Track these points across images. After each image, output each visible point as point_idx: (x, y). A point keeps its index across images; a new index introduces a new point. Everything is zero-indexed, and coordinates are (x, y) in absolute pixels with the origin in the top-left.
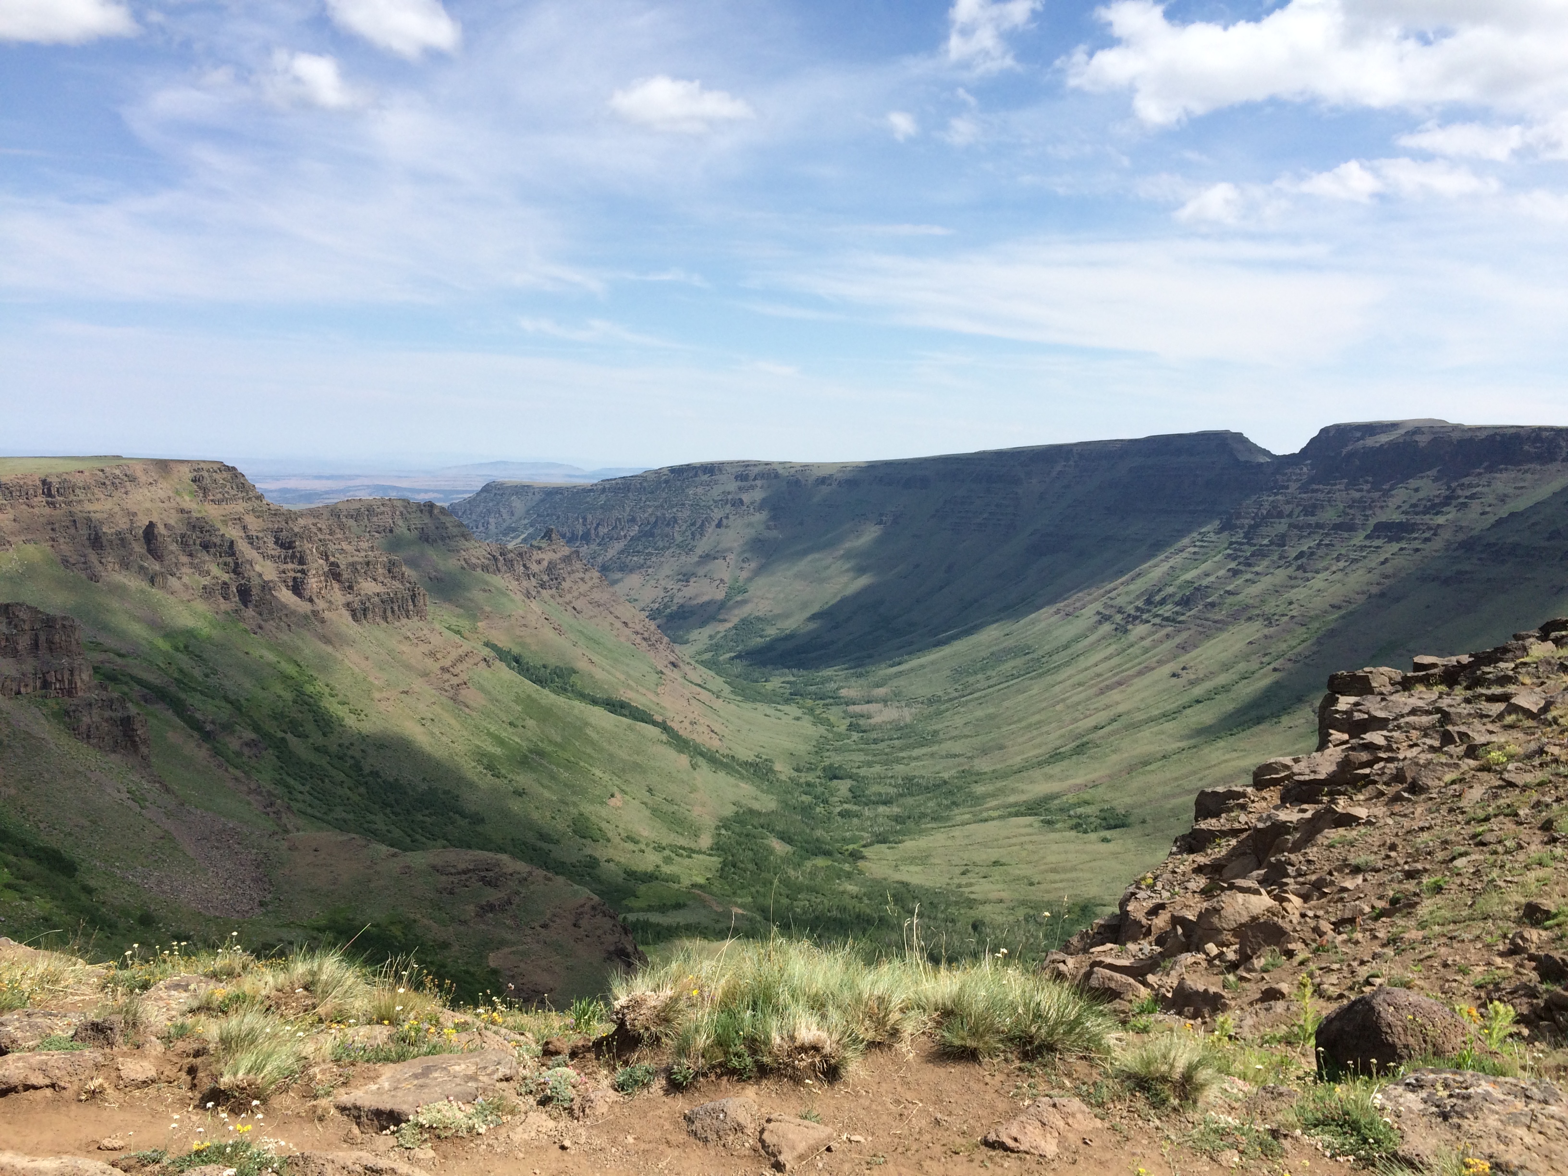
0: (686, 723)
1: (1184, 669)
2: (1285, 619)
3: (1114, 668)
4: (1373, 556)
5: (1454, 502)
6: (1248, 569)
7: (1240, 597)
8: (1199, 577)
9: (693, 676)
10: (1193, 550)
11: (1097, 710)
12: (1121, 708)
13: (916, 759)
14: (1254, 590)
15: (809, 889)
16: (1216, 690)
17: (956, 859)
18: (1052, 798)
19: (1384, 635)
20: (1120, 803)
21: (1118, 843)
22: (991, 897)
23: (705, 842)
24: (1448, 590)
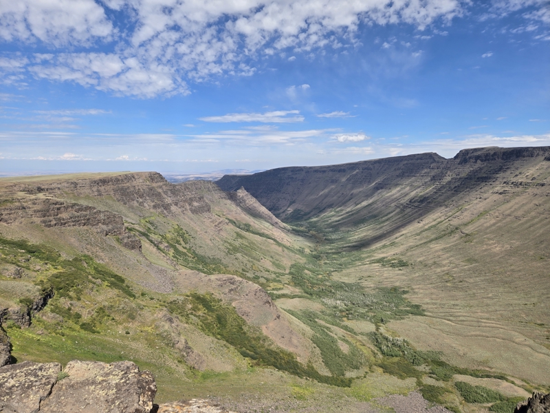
0: (281, 239)
1: (422, 221)
3: (401, 221)
4: (477, 187)
5: (502, 170)
7: (438, 200)
8: (425, 194)
10: (422, 187)
15: (317, 284)
16: (431, 227)
17: (357, 276)
18: (384, 258)
19: (482, 209)
20: (404, 259)
21: (404, 270)
22: (368, 286)
23: (287, 271)
24: (501, 196)
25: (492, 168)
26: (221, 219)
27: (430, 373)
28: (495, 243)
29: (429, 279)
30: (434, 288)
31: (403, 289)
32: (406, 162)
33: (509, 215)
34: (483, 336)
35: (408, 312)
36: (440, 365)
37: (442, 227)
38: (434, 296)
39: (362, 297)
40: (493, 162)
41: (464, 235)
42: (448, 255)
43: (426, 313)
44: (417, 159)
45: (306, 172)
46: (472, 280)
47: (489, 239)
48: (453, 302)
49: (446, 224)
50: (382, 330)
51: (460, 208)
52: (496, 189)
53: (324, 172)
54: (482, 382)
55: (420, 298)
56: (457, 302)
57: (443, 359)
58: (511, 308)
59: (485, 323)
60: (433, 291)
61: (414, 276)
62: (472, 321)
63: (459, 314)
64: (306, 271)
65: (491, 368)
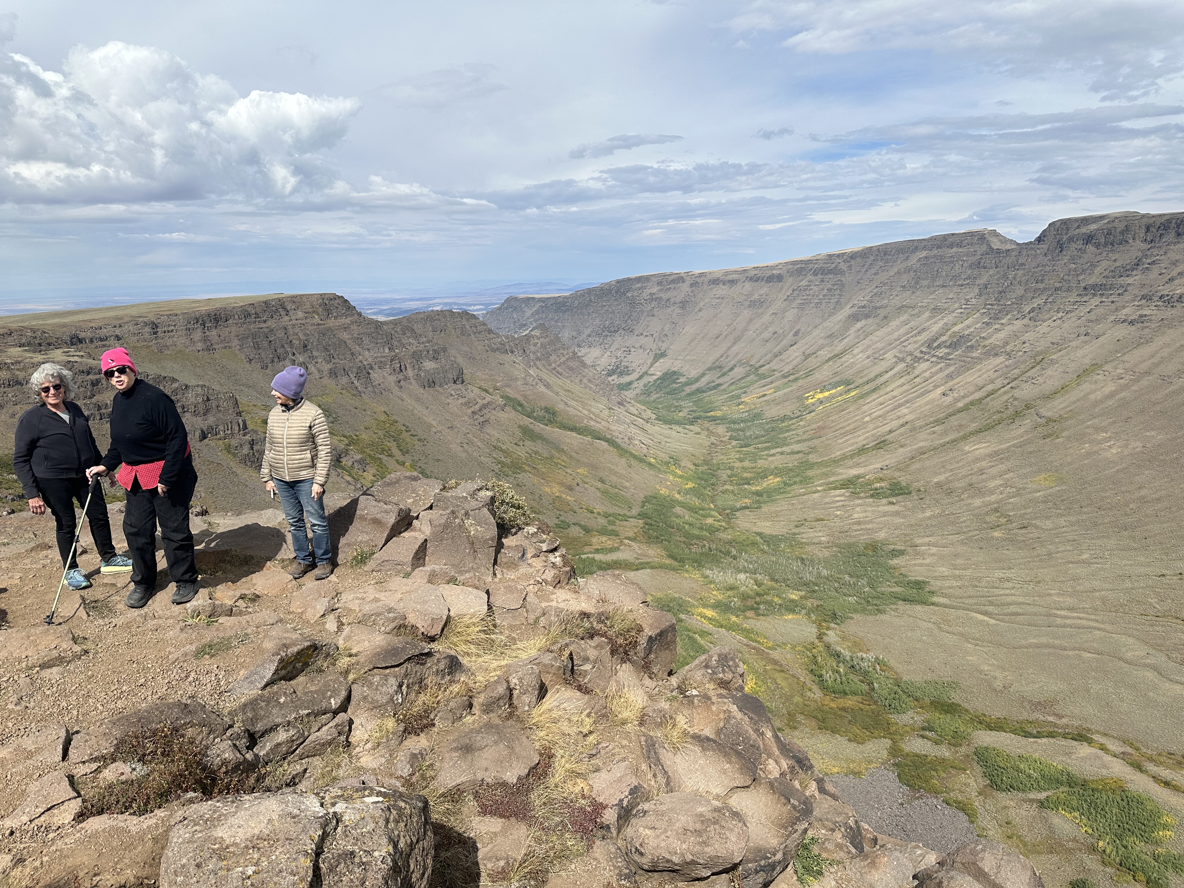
0: (626, 439)
1: (951, 390)
2: (1021, 353)
3: (904, 392)
4: (1081, 308)
5: (1140, 268)
6: (996, 321)
7: (991, 341)
8: (963, 329)
9: (633, 410)
10: (960, 311)
11: (892, 420)
12: (909, 418)
13: (773, 455)
14: (1002, 335)
15: (698, 538)
16: (972, 403)
17: (794, 518)
18: (858, 477)
19: (1087, 361)
20: (903, 479)
21: (901, 504)
22: (815, 540)
23: (635, 512)
24: (1133, 328)
25: (1118, 264)
26: (489, 398)
27: (923, 729)
28: (1110, 439)
29: (952, 523)
30: (962, 543)
31: (892, 547)
32: (924, 254)
33: (1148, 373)
34: (1054, 647)
35: (896, 597)
36: (947, 712)
37: (995, 404)
38: (959, 561)
39: (796, 565)
40: (1121, 248)
41: (1043, 421)
42: (1002, 467)
43: (935, 599)
44: (951, 246)
45: (692, 285)
46: (1049, 524)
47: (1098, 429)
48: (999, 574)
49: (1005, 397)
50: (832, 636)
51: (1039, 358)
52: (1124, 312)
53: (733, 282)
54: (1035, 746)
55: (927, 565)
56: (1008, 574)
57: (956, 697)
58: (1128, 584)
59: (1062, 617)
60: (960, 549)
61: (921, 516)
62: (1035, 614)
63: (1009, 599)
64: (678, 510)
65: (1060, 717)
